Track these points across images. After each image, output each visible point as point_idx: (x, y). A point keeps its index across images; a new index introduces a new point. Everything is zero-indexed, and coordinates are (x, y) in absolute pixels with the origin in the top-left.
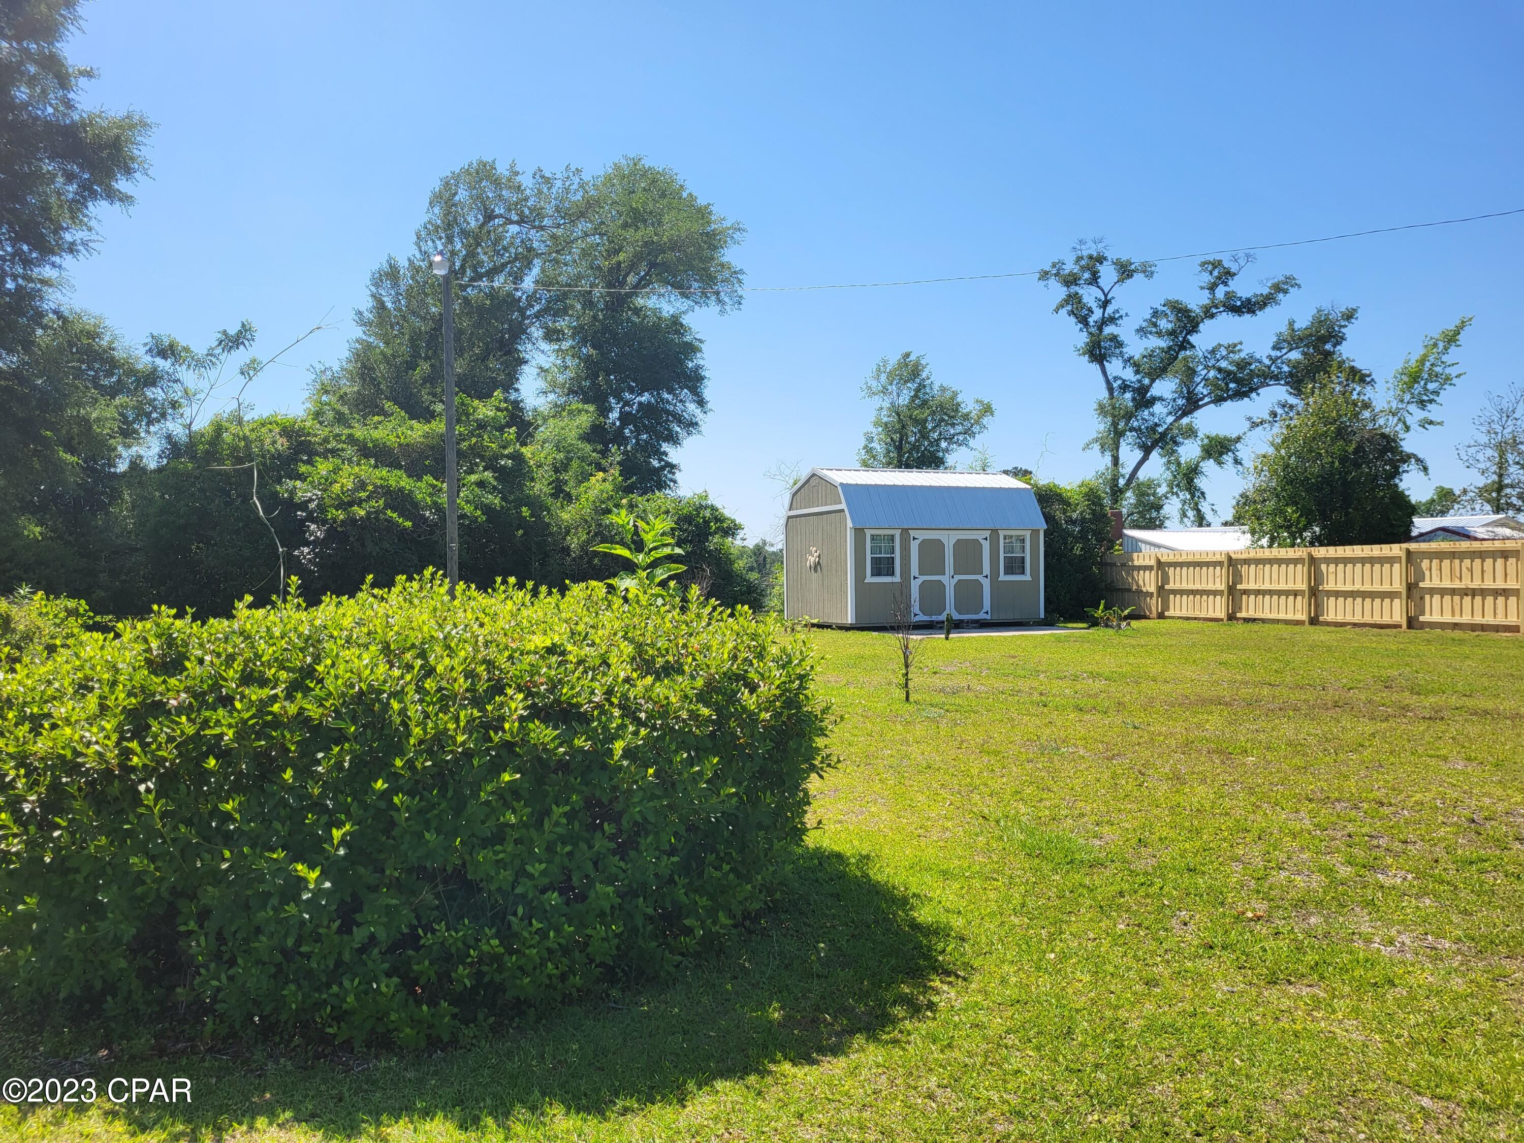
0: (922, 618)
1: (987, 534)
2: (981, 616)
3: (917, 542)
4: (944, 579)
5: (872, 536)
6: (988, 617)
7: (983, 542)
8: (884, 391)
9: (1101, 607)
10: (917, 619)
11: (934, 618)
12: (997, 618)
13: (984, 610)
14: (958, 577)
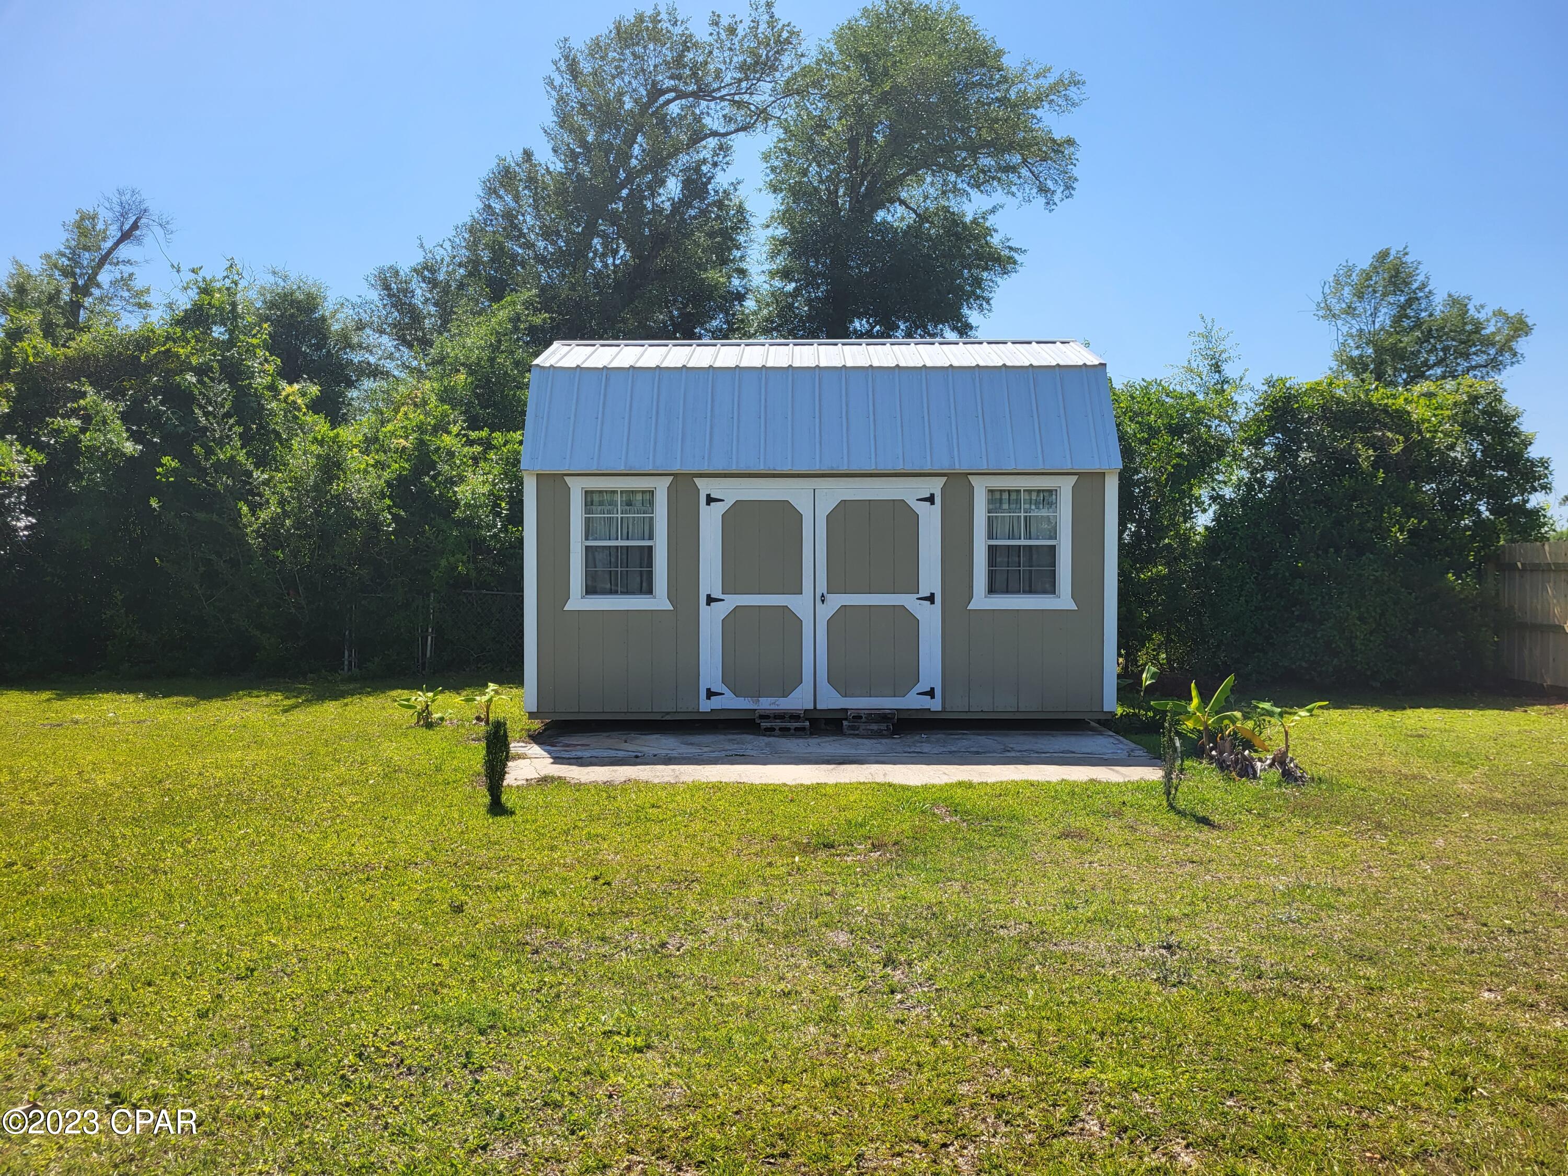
0: (729, 701)
1: (935, 486)
2: (912, 701)
3: (718, 509)
4: (800, 605)
5: (588, 493)
6: (935, 705)
7: (922, 509)
8: (1350, 310)
9: (1194, 693)
10: (716, 703)
11: (766, 704)
12: (960, 706)
13: (923, 686)
14: (837, 601)
